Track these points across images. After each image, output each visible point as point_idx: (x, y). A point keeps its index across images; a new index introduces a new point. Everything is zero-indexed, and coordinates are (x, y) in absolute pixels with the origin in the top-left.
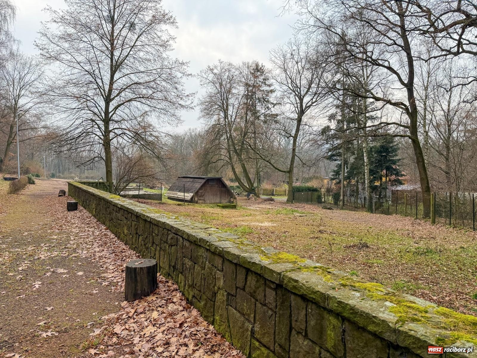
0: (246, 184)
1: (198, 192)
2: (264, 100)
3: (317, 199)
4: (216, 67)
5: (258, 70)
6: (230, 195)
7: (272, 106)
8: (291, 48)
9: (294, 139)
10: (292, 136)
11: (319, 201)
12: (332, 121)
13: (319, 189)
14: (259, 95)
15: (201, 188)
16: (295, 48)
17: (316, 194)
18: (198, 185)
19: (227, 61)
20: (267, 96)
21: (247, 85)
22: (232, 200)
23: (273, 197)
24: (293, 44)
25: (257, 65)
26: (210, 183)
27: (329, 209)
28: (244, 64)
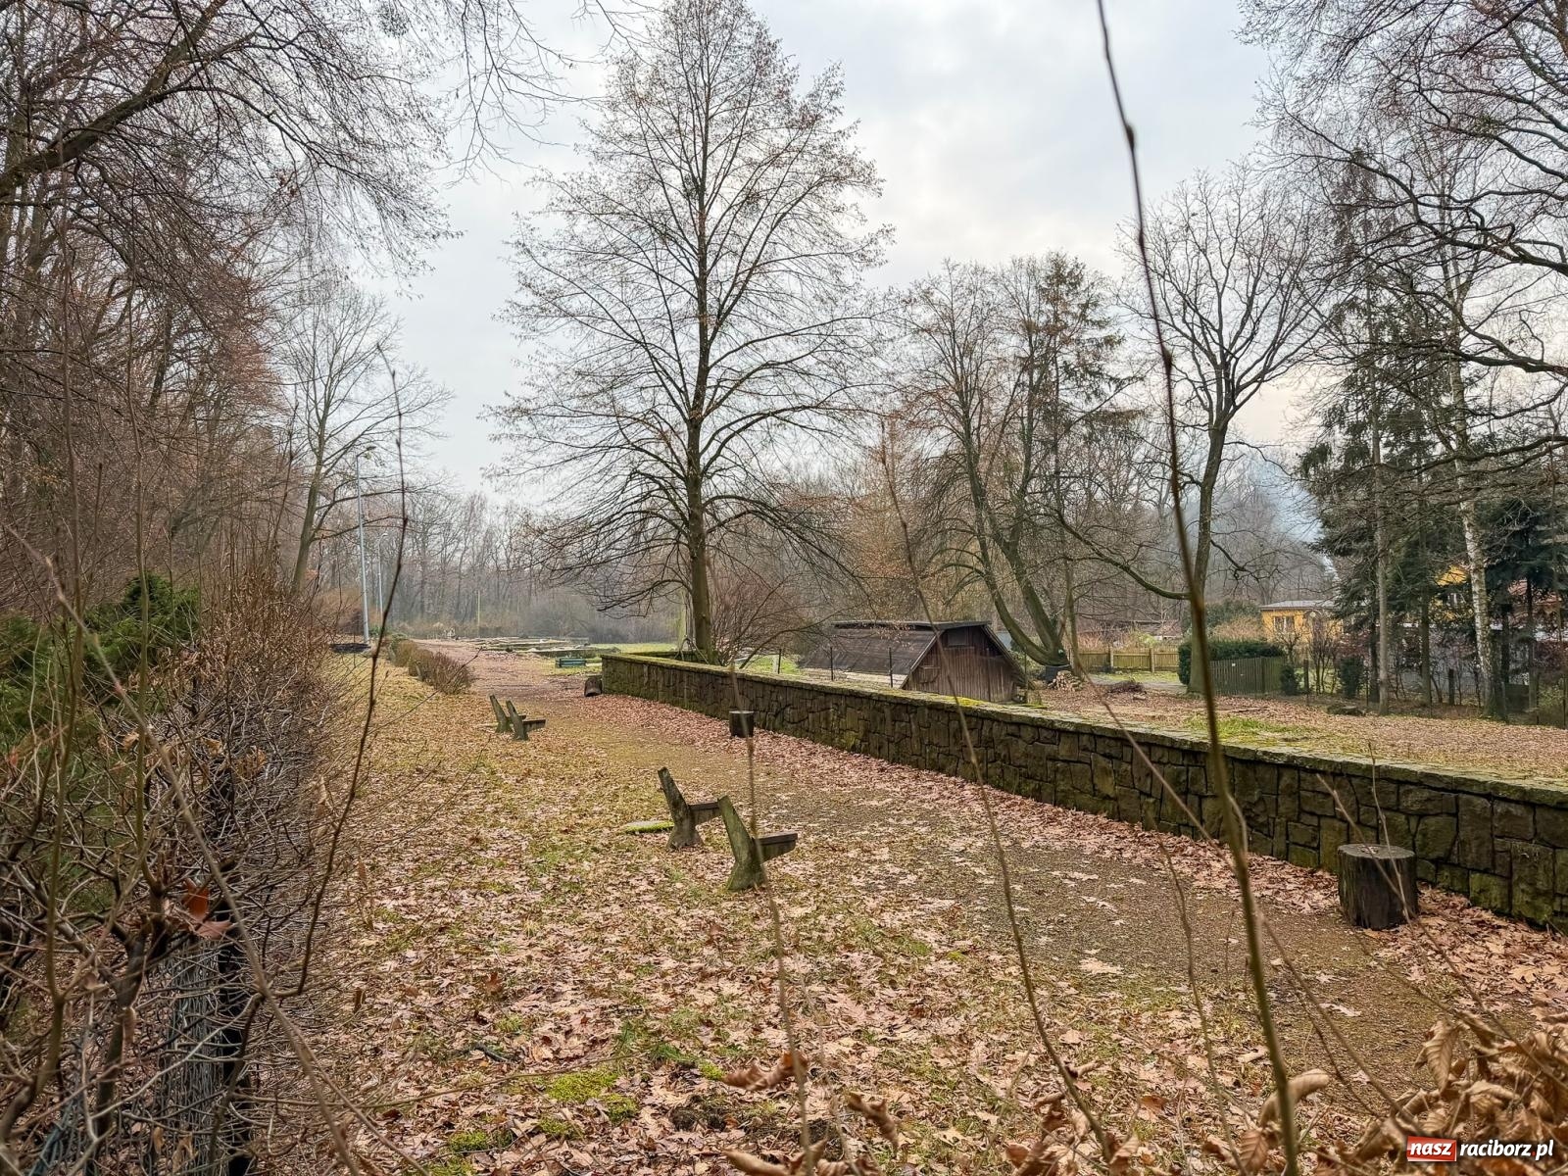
0: (1036, 640)
1: (918, 669)
2: (1086, 370)
3: (1282, 679)
4: (935, 284)
5: (1061, 279)
6: (1012, 677)
7: (1114, 387)
8: (1184, 209)
9: (1203, 492)
10: (1197, 483)
11: (1289, 688)
12: (1336, 427)
13: (1285, 649)
14: (1068, 356)
15: (925, 660)
16: (1196, 207)
17: (1276, 663)
18: (917, 651)
19: (966, 261)
20: (1097, 357)
21: (1029, 328)
22: (1020, 691)
23: (1138, 678)
24: (1190, 197)
25: (1058, 265)
26: (954, 642)
27: (1352, 713)
28: (1017, 263)
